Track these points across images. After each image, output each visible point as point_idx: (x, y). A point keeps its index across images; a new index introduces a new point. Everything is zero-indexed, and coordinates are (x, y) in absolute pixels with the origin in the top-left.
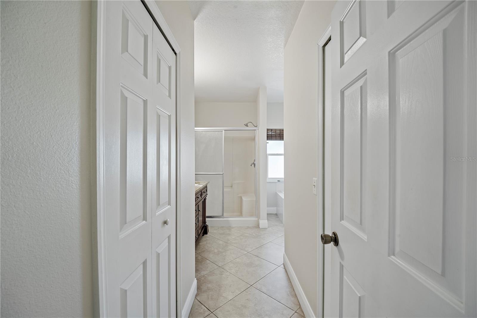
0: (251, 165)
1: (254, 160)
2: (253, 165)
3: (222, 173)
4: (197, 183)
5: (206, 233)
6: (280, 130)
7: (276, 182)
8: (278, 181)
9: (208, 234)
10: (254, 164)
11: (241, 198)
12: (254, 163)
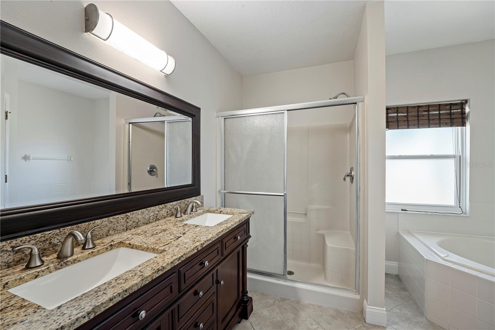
0: (344, 179)
1: (352, 170)
2: (348, 179)
3: (283, 194)
4: (229, 214)
5: (247, 318)
6: (408, 107)
7: (398, 213)
8: (402, 210)
9: (252, 318)
10: (351, 176)
11: (323, 238)
12: (351, 173)
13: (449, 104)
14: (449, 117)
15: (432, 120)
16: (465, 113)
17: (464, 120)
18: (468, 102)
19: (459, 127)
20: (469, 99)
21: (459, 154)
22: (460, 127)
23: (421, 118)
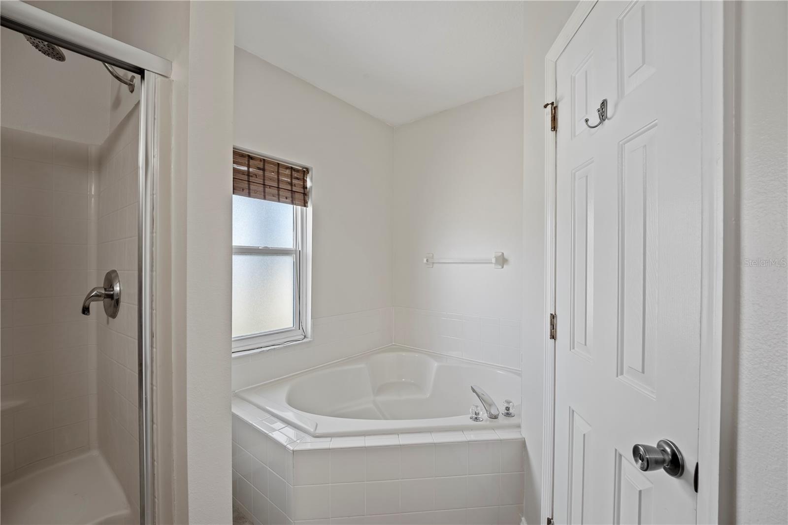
10: (111, 297)
13: (289, 168)
14: (289, 187)
15: (268, 187)
16: (307, 188)
17: (306, 197)
18: (310, 173)
19: (298, 207)
20: (312, 168)
21: (299, 249)
22: (300, 207)
23: (253, 178)
